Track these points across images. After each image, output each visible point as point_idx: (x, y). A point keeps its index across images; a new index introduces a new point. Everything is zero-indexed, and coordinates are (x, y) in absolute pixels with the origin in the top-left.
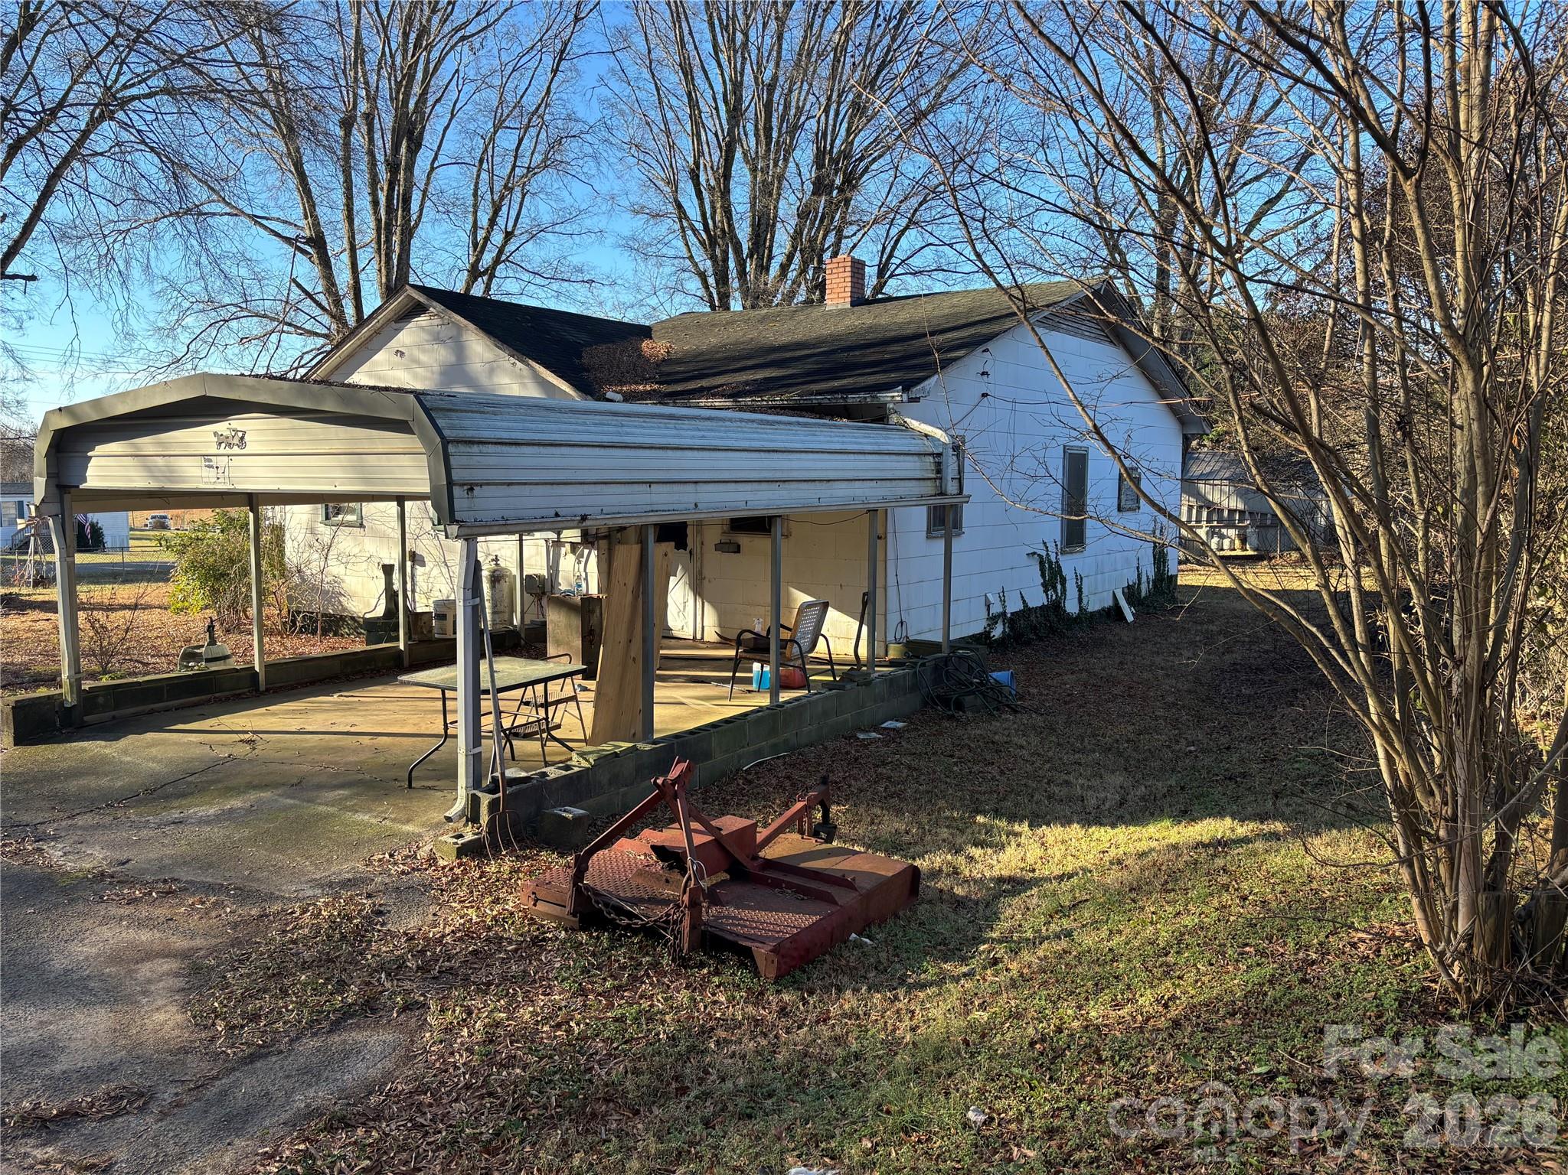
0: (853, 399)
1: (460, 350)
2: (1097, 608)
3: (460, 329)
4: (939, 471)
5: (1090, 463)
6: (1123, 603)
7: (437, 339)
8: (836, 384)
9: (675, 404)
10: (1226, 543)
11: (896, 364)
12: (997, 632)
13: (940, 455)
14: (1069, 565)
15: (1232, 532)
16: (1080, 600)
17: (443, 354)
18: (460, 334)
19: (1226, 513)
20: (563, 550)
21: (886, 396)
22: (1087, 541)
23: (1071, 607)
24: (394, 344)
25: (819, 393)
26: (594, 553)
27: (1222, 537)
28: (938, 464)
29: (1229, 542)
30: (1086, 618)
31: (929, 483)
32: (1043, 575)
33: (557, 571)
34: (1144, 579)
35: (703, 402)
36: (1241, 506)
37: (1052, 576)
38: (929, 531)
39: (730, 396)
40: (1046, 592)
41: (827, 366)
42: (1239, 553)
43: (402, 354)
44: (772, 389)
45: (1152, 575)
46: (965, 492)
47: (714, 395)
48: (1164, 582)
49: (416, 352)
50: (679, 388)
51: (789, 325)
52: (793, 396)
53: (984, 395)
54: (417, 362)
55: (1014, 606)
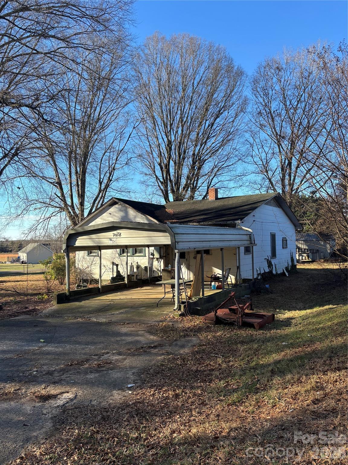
0: (229, 222)
1: (126, 213)
2: (280, 273)
3: (126, 207)
4: (250, 238)
5: (276, 236)
6: (285, 271)
7: (121, 210)
8: (223, 219)
9: (184, 224)
10: (304, 258)
11: (235, 214)
12: (259, 278)
13: (250, 235)
14: (273, 262)
15: (305, 255)
16: (276, 270)
17: (122, 214)
18: (126, 209)
19: (303, 250)
20: (154, 260)
21: (237, 222)
22: (277, 256)
23: (274, 272)
24: (108, 211)
25: (220, 221)
26: (162, 260)
27: (303, 256)
28: (250, 237)
29: (305, 257)
30: (277, 275)
31: (249, 241)
32: (268, 264)
33: (153, 265)
34: (289, 265)
35: (191, 224)
36: (307, 248)
37: (270, 264)
38: (245, 253)
39: (197, 222)
40: (269, 268)
41: (218, 215)
42: (307, 260)
43: (111, 214)
44: (206, 221)
45: (291, 265)
46: (256, 243)
47: (193, 222)
48: (294, 266)
49: (114, 213)
50: (183, 220)
51: (201, 205)
52: (214, 222)
53: (254, 221)
54: (115, 216)
55: (262, 272)
